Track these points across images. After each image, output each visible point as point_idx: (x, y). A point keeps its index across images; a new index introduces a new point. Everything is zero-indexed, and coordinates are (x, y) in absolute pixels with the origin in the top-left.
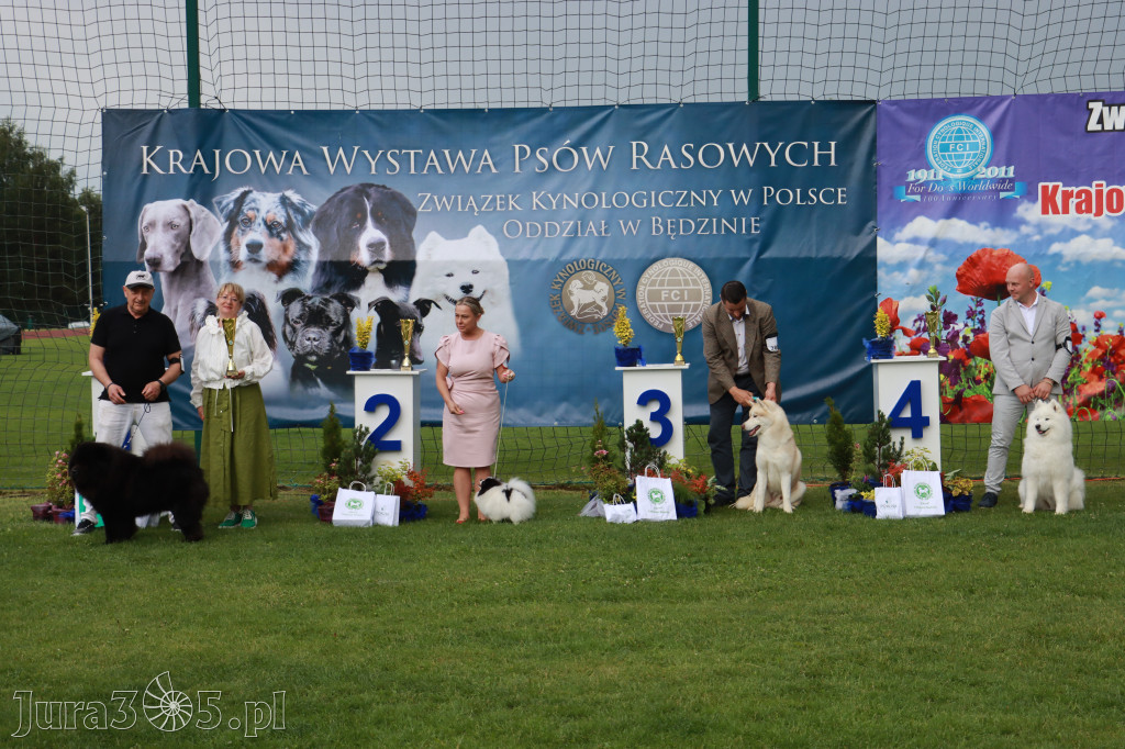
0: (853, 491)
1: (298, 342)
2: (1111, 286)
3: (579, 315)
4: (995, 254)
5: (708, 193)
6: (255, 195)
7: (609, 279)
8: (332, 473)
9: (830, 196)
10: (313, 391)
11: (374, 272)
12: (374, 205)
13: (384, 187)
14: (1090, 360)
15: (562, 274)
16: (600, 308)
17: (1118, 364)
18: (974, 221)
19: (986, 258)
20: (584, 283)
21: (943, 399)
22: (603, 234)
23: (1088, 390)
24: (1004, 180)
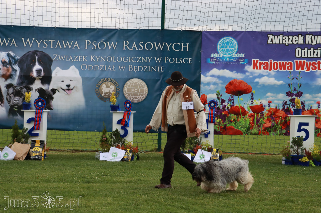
1: (11, 102)
2: (273, 93)
3: (105, 96)
4: (238, 81)
5: (147, 58)
7: (115, 84)
9: (186, 61)
10: (16, 117)
11: (37, 79)
12: (39, 57)
13: (42, 52)
14: (267, 116)
15: (99, 82)
16: (111, 93)
17: (275, 118)
18: (231, 70)
19: (235, 82)
20: (107, 86)
21: (220, 127)
22: (113, 70)
23: (266, 125)
24: (241, 58)
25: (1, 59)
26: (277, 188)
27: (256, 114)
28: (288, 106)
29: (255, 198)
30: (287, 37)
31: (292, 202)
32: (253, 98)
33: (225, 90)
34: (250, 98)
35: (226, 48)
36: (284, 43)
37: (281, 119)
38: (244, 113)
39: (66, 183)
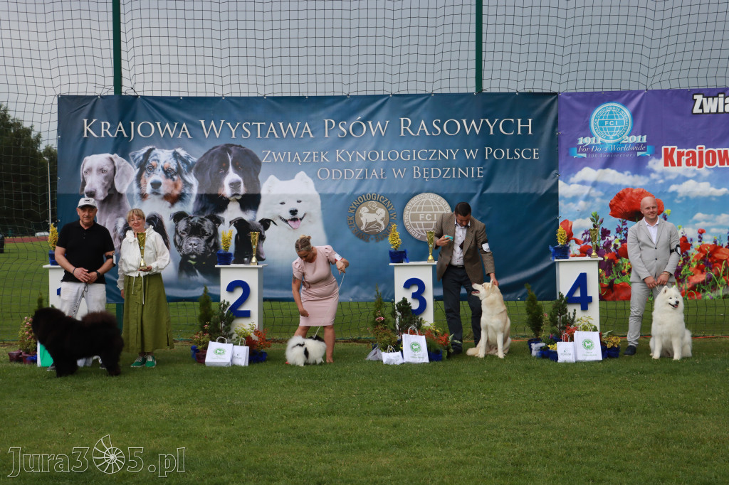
0: (543, 344)
1: (184, 246)
2: (709, 213)
3: (366, 230)
4: (634, 191)
5: (450, 152)
6: (157, 151)
7: (386, 206)
8: (205, 331)
9: (528, 154)
10: (193, 278)
11: (233, 201)
12: (234, 158)
13: (240, 146)
14: (696, 260)
15: (355, 203)
16: (380, 225)
17: (713, 263)
18: (621, 170)
19: (628, 194)
20: (370, 209)
21: (602, 285)
22: (382, 177)
23: (695, 279)
24: (640, 144)
25: (162, 163)
33: (610, 210)
36: (727, 110)
37: (726, 264)
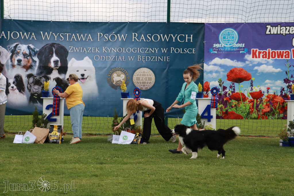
1: (32, 90)
2: (272, 80)
3: (116, 84)
4: (238, 69)
5: (154, 49)
6: (20, 45)
7: (125, 73)
9: (190, 51)
10: (35, 104)
11: (55, 69)
12: (56, 49)
13: (59, 44)
14: (266, 101)
15: (110, 71)
16: (122, 82)
17: (274, 103)
18: (232, 59)
19: (235, 71)
20: (117, 75)
21: (222, 112)
22: (123, 60)
23: (265, 110)
24: (241, 48)
25: (22, 51)
26: (275, 168)
27: (255, 100)
28: (286, 92)
29: (254, 177)
30: (284, 28)
31: (289, 181)
32: (253, 85)
33: (227, 78)
34: (250, 85)
35: (227, 38)
36: (282, 33)
37: (279, 104)
38: (244, 99)
39: (82, 165)
